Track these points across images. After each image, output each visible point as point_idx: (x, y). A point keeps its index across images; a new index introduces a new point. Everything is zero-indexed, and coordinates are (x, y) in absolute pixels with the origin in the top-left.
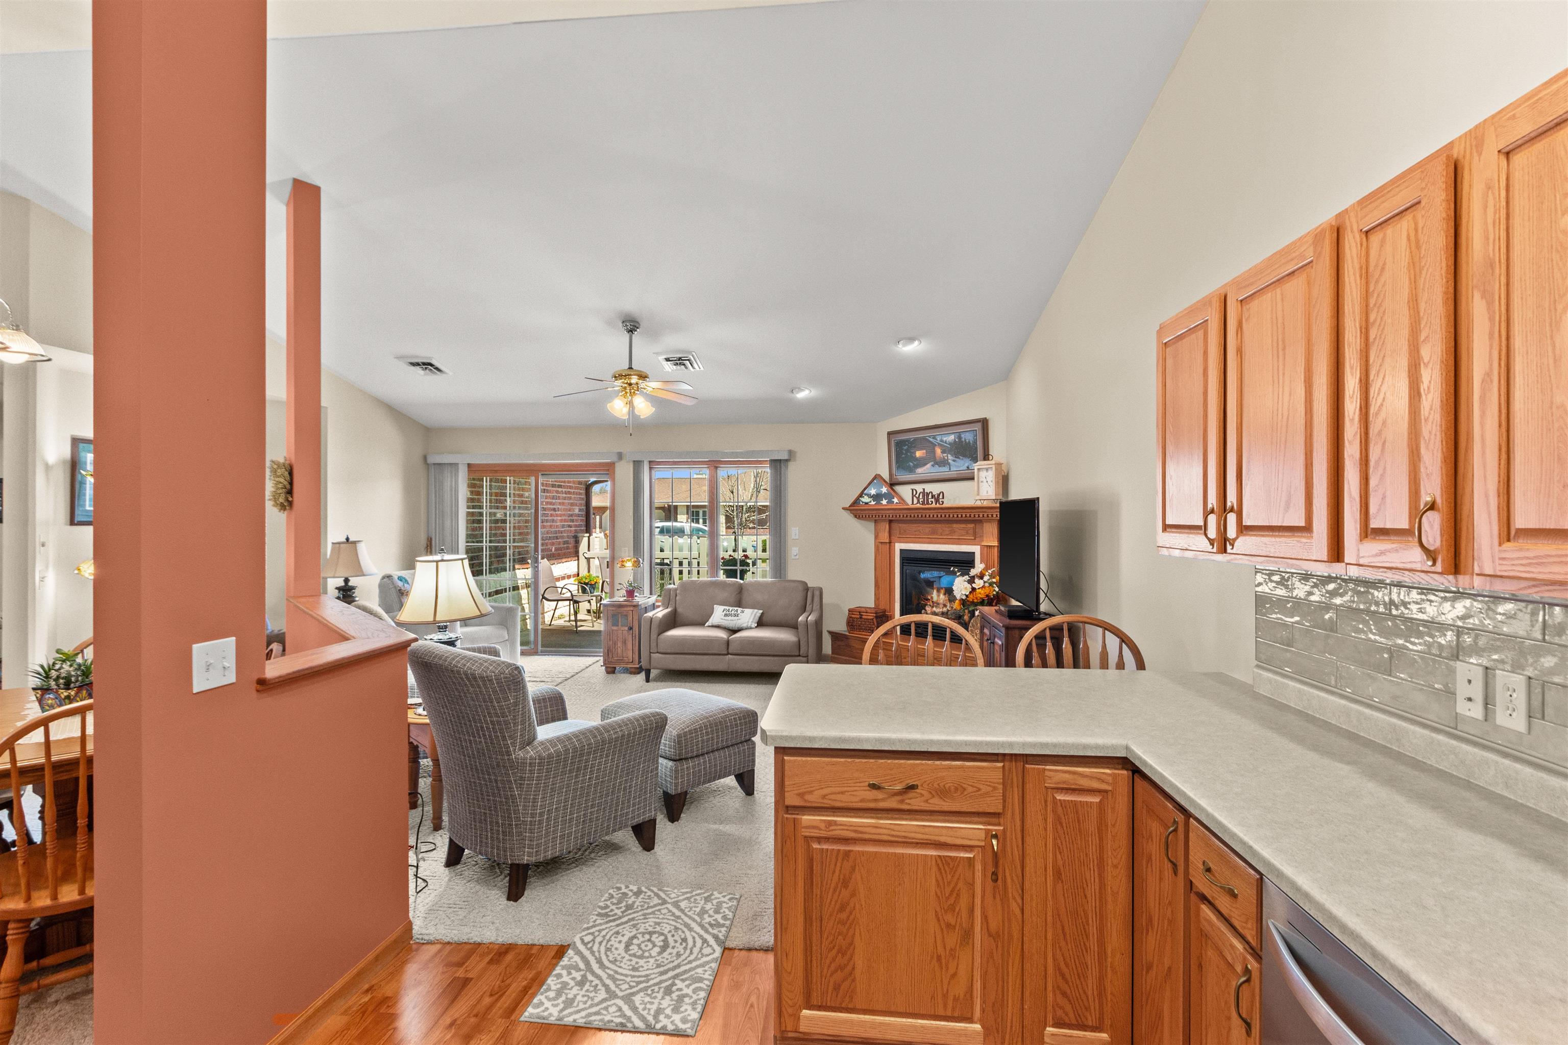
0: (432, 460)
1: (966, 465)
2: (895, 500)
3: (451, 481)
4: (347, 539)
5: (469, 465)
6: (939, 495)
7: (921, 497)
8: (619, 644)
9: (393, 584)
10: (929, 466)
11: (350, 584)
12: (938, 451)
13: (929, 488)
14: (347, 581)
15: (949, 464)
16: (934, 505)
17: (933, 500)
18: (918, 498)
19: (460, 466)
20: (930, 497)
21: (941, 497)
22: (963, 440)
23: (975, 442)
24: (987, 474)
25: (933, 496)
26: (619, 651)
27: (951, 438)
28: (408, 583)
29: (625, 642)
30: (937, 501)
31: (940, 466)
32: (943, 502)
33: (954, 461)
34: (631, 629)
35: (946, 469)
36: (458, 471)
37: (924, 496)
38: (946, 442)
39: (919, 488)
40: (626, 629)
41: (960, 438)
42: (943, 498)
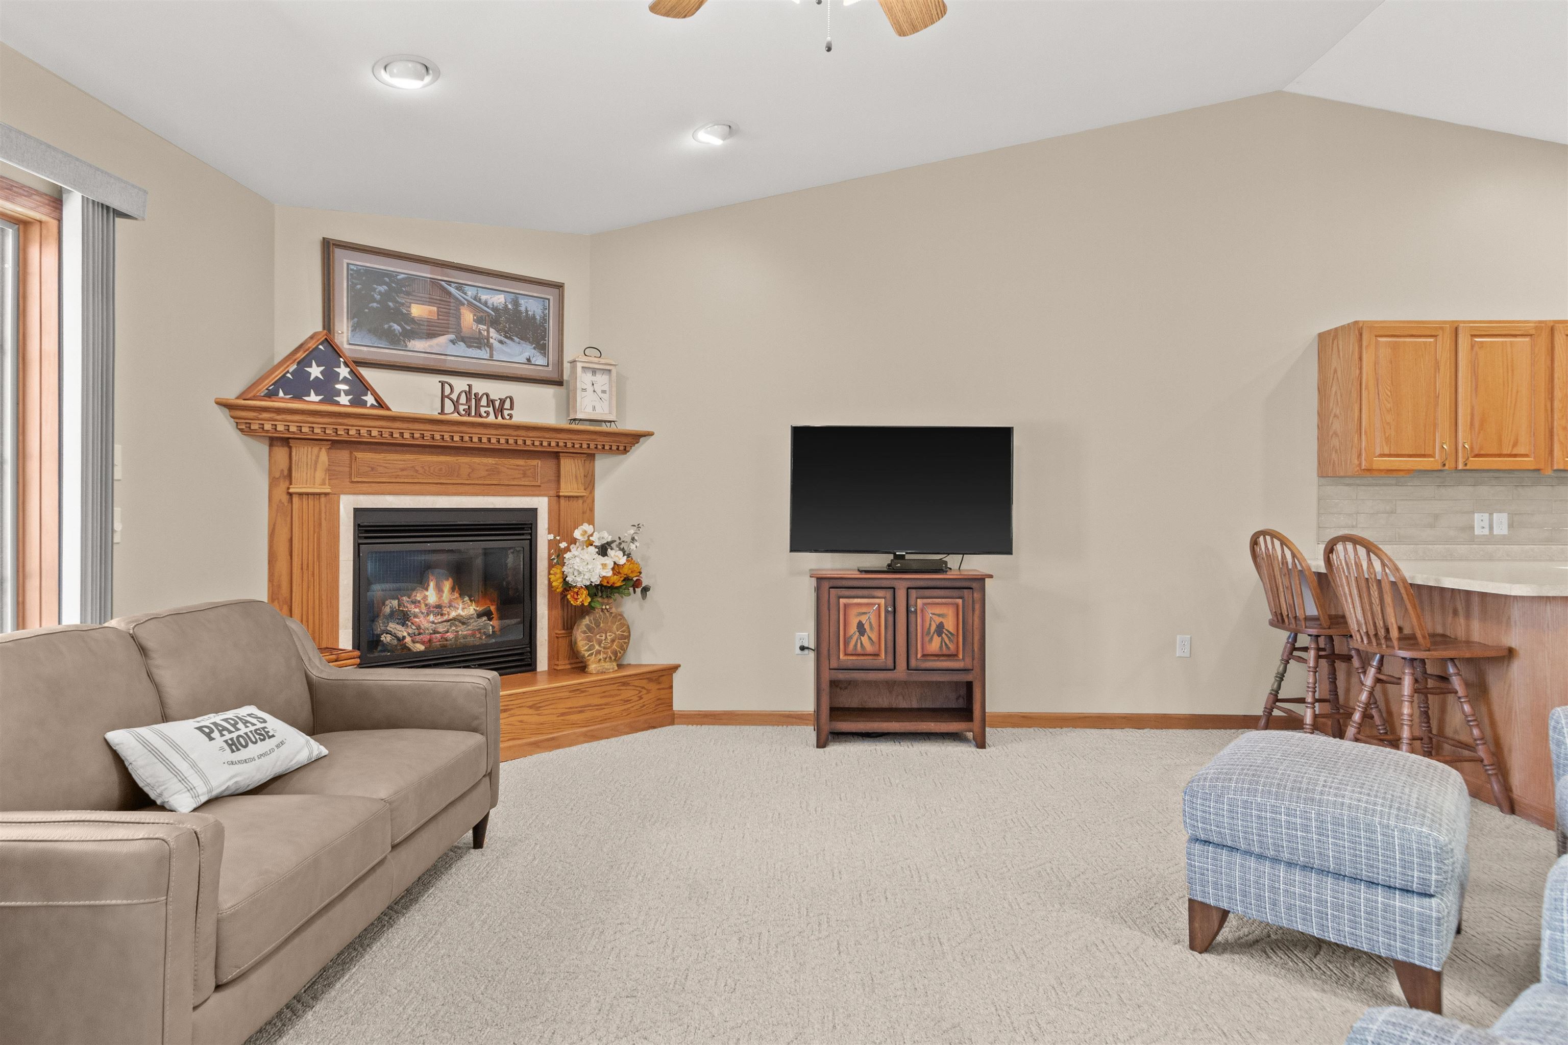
1: (526, 355)
2: (370, 399)
6: (503, 402)
7: (463, 399)
10: (443, 340)
12: (468, 317)
13: (480, 386)
15: (490, 347)
16: (491, 418)
17: (491, 409)
18: (456, 404)
20: (484, 402)
21: (507, 405)
22: (523, 309)
23: (545, 319)
24: (594, 378)
25: (491, 402)
27: (498, 300)
30: (499, 411)
31: (469, 347)
32: (511, 416)
33: (501, 342)
35: (484, 353)
37: (468, 400)
38: (486, 304)
39: (460, 384)
41: (516, 303)
42: (512, 408)
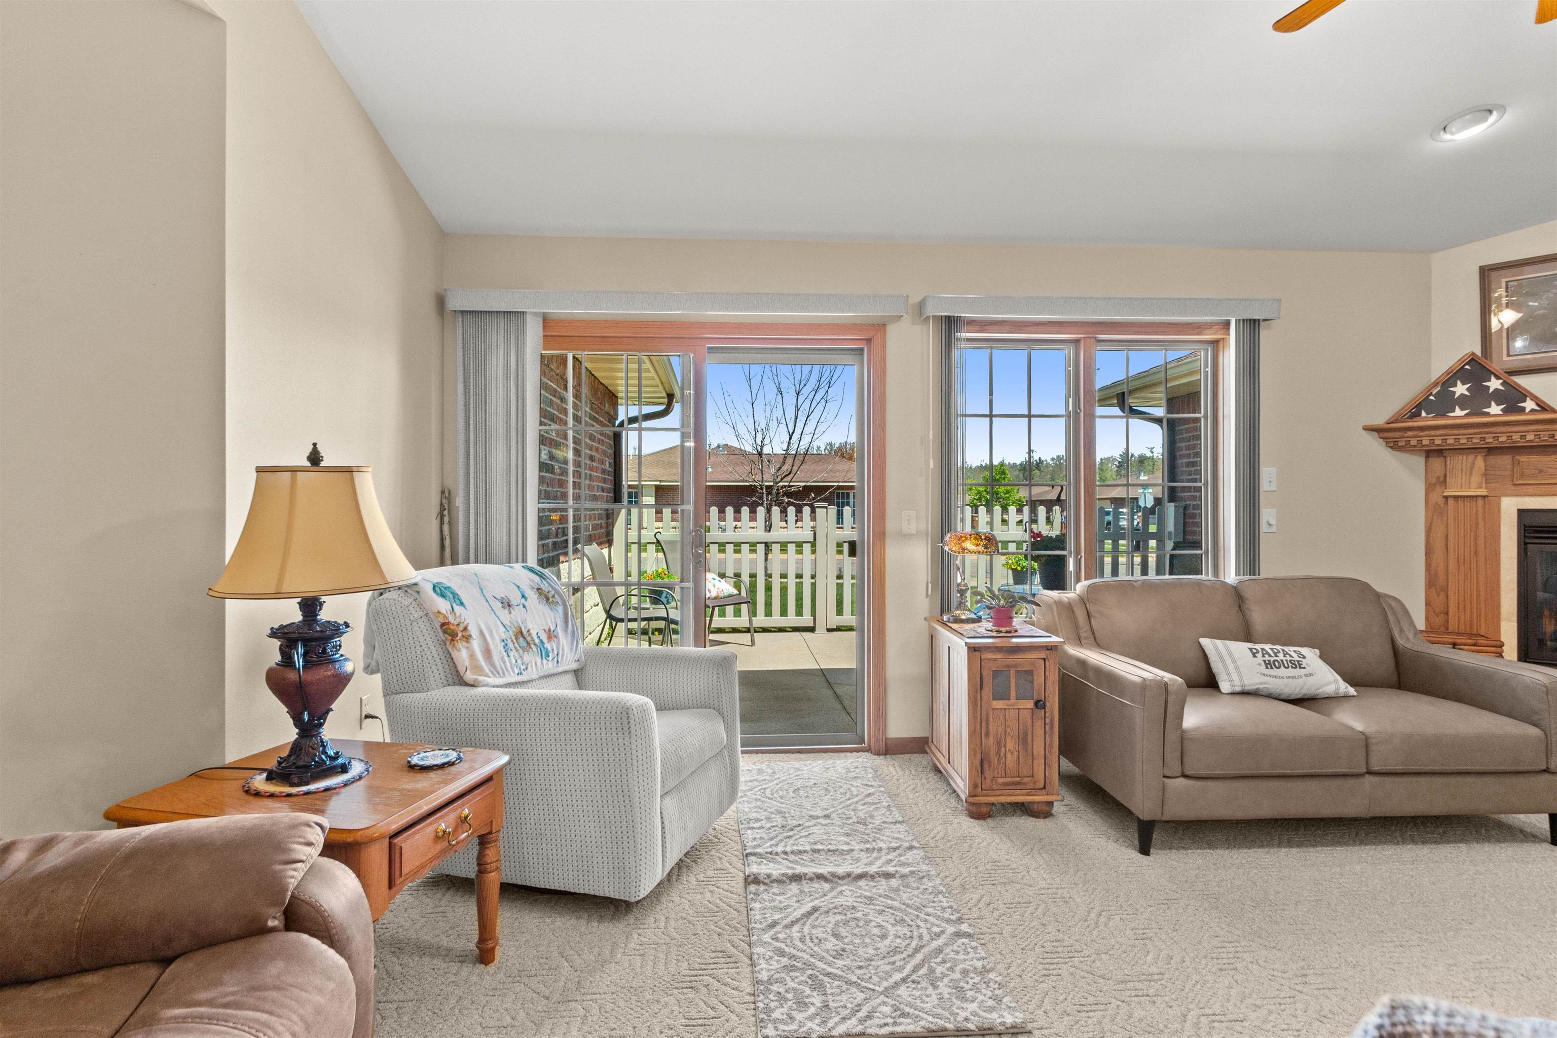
0: (455, 303)
2: (1529, 405)
3: (507, 355)
4: (315, 458)
5: (546, 321)
8: (1010, 745)
9: (420, 606)
11: (325, 615)
14: (310, 606)
19: (529, 318)
26: (1011, 760)
28: (462, 604)
29: (1024, 740)
34: (1039, 704)
36: (524, 332)
40: (1030, 704)
